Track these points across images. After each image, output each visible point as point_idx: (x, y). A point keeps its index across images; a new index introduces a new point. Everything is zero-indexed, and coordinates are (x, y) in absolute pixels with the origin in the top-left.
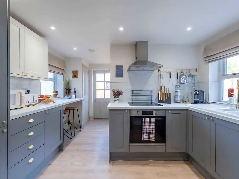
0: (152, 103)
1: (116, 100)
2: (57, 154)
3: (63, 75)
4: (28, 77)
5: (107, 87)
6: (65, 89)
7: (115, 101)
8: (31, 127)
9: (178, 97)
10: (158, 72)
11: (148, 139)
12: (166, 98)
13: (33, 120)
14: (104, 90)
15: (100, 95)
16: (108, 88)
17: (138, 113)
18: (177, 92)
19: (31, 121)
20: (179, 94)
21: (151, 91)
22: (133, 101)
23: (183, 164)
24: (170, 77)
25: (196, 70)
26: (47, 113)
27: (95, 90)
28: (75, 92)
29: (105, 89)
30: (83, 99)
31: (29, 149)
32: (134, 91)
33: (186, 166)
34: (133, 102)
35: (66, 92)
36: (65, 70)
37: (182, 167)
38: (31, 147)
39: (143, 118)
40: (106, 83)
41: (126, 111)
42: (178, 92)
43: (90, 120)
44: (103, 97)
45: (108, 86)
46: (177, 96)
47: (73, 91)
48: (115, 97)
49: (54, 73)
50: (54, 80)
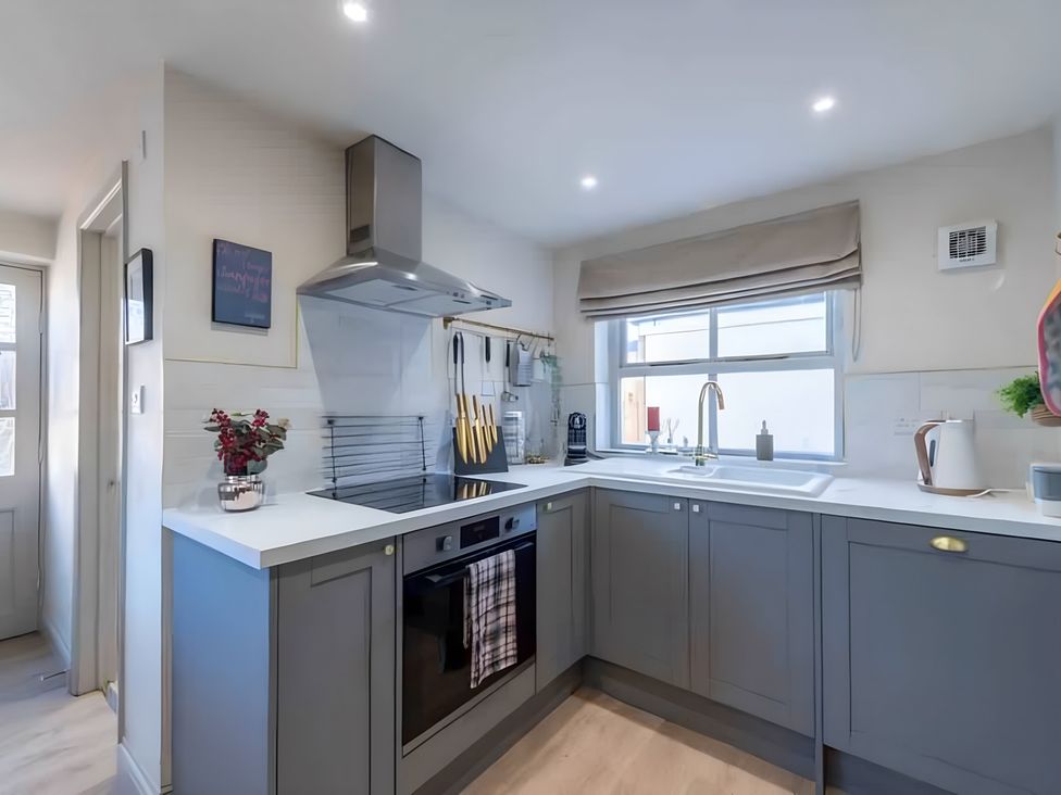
0: (425, 480)
9: (517, 441)
10: (445, 326)
11: (492, 665)
12: (490, 448)
17: (445, 548)
18: (512, 419)
20: (521, 429)
21: (421, 418)
22: (334, 480)
23: (580, 707)
24: (488, 358)
25: (550, 339)
32: (342, 422)
33: (591, 709)
34: (336, 488)
37: (588, 722)
39: (469, 563)
41: (390, 550)
42: (516, 418)
46: (514, 438)
48: (230, 471)
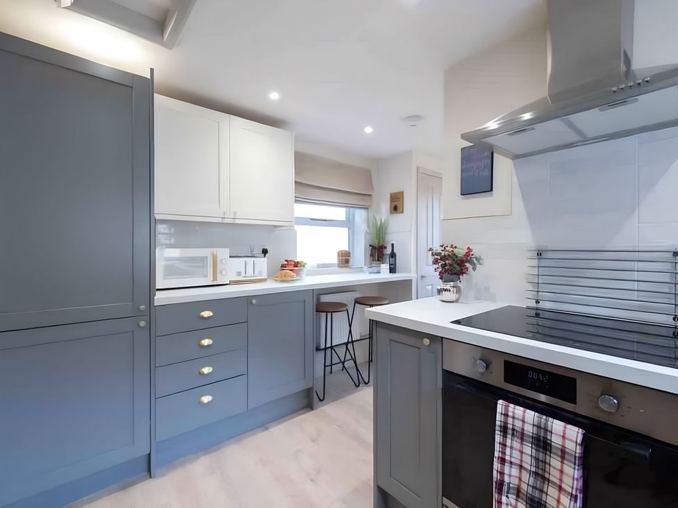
1: (446, 290)
2: (295, 412)
3: (366, 208)
4: (237, 221)
6: (370, 246)
7: (440, 291)
8: (207, 327)
13: (211, 314)
19: (206, 314)
22: (538, 302)
28: (393, 255)
31: (202, 374)
32: (551, 255)
34: (537, 309)
35: (372, 255)
36: (370, 195)
38: (206, 370)
39: (500, 402)
41: (427, 341)
47: (388, 251)
49: (348, 209)
50: (349, 223)
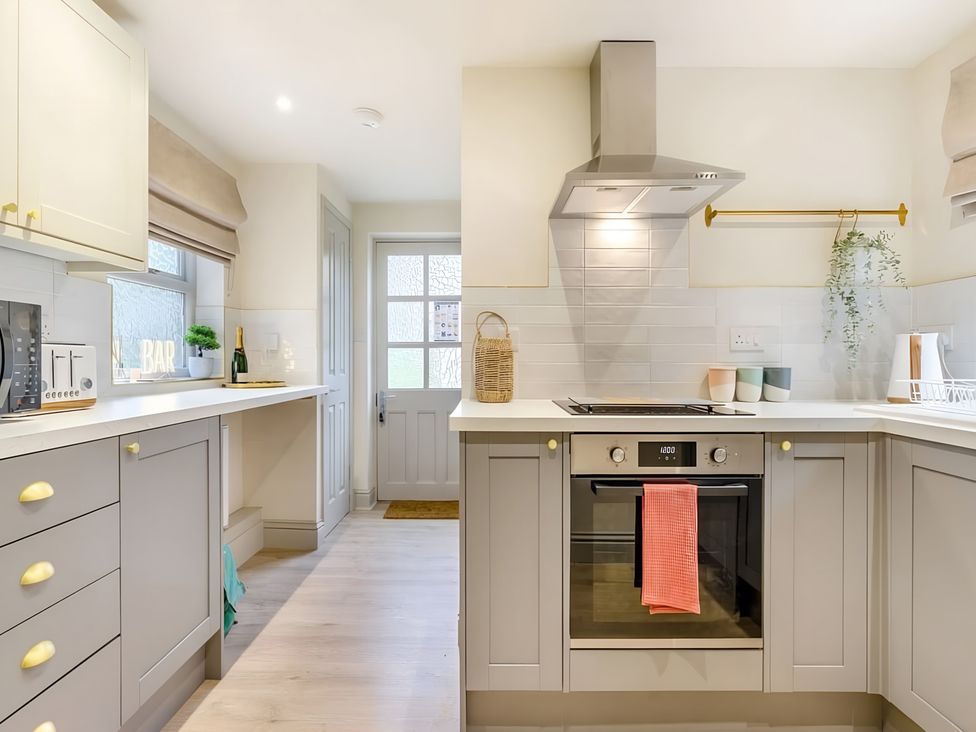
3: (226, 258)
5: (442, 330)
10: (708, 223)
13: (51, 491)
14: (426, 345)
15: (403, 373)
16: (443, 334)
17: (617, 458)
19: (38, 491)
25: (902, 212)
26: (129, 452)
27: (381, 347)
29: (431, 340)
30: (326, 388)
36: (233, 232)
38: (40, 653)
40: (437, 307)
41: (553, 444)
43: (354, 510)
44: (422, 386)
45: (443, 325)
49: (182, 250)
